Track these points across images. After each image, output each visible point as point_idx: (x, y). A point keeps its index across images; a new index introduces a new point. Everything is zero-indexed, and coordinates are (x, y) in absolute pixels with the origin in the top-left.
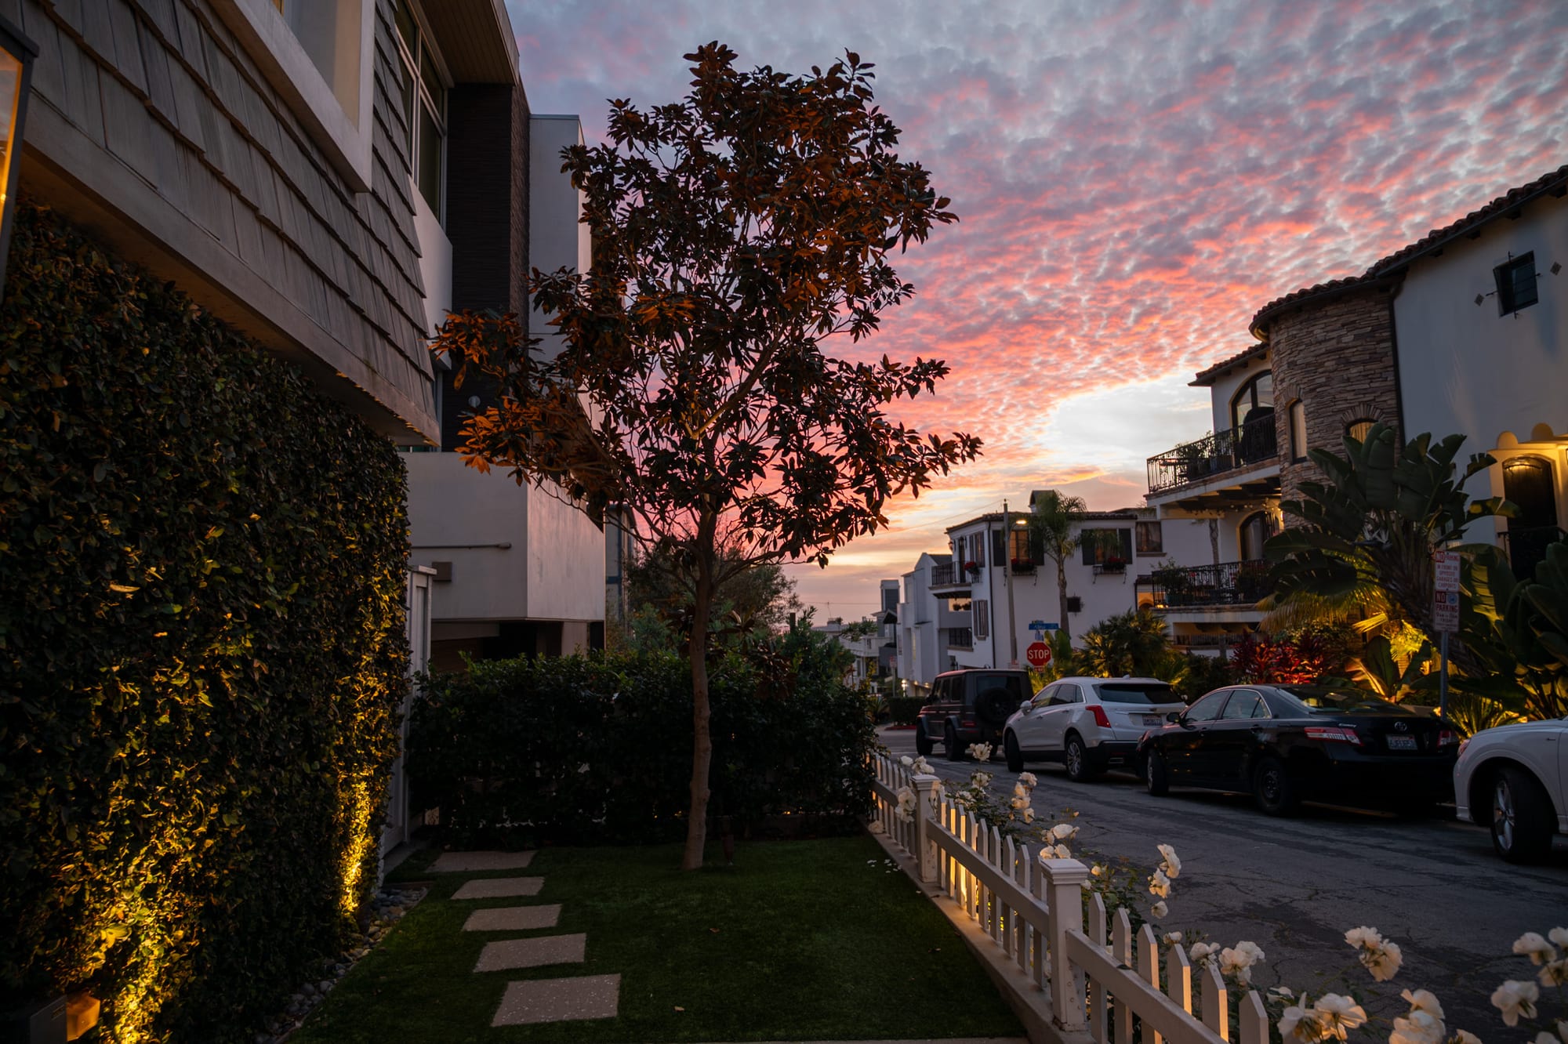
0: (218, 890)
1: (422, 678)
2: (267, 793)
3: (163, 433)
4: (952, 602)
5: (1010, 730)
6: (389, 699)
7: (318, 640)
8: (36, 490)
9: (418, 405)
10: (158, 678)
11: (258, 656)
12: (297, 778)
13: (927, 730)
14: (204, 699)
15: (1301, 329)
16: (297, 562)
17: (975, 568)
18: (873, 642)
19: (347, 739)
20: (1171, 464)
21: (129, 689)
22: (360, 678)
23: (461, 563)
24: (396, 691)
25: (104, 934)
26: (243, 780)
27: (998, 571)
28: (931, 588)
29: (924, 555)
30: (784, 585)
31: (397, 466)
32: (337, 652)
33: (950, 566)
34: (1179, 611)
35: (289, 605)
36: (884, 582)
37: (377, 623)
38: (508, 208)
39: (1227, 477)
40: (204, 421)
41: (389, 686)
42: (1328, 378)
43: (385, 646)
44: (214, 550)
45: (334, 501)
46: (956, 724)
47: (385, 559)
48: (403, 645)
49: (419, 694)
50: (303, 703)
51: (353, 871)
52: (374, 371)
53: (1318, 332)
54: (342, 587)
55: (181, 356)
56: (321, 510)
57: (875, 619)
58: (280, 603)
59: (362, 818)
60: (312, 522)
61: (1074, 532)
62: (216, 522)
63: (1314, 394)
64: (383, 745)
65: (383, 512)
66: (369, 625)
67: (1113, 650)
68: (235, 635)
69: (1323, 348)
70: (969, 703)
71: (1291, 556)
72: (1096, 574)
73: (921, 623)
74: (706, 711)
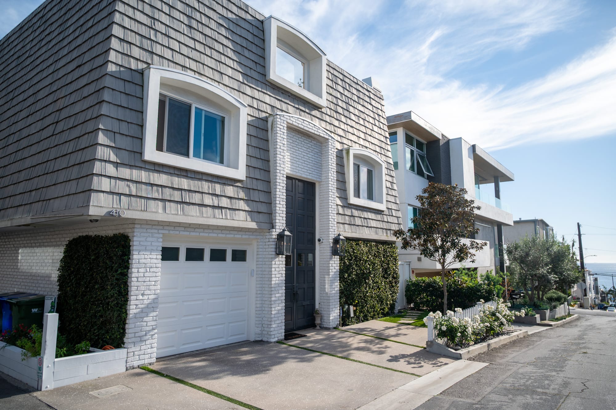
24: (397, 282)
32: (383, 276)
37: (391, 272)
48: (398, 275)
52: (388, 236)
64: (394, 290)
66: (389, 272)
74: (445, 288)
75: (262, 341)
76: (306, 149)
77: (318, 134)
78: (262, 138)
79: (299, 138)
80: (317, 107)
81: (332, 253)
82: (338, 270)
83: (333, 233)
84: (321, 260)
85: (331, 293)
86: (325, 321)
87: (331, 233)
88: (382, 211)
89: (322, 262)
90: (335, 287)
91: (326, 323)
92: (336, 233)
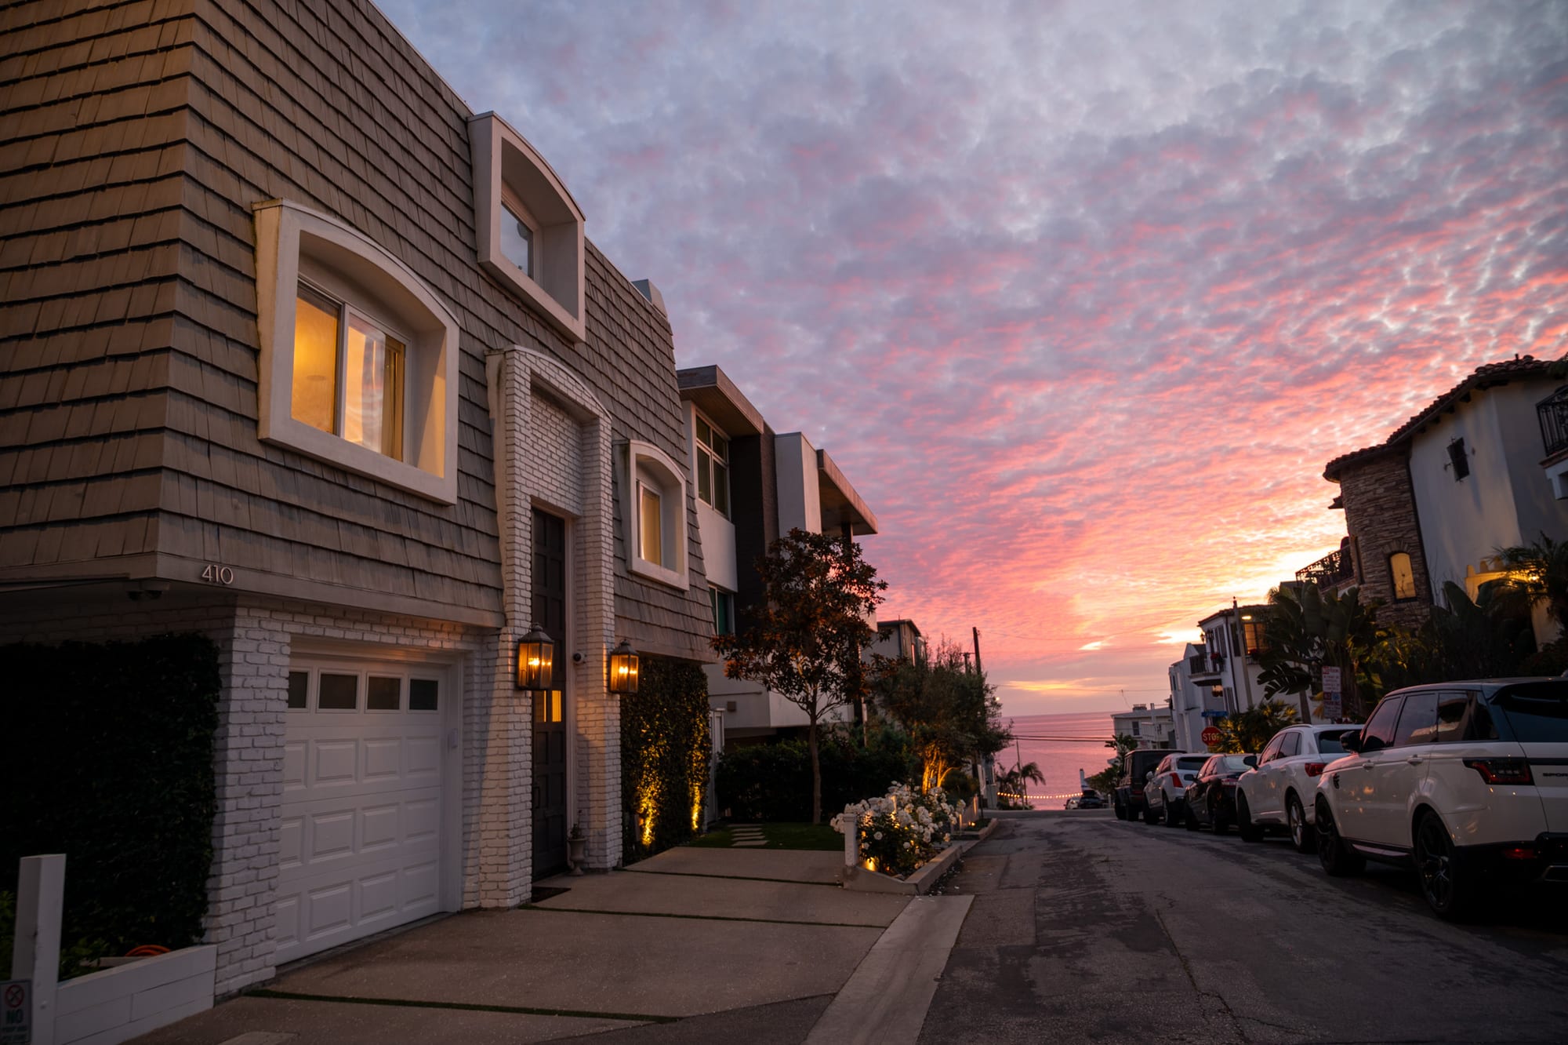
1: (720, 754)
2: (671, 782)
4: (1210, 689)
6: (705, 760)
7: (682, 740)
9: (709, 652)
10: (650, 750)
11: (667, 745)
12: (679, 780)
14: (658, 755)
16: (675, 719)
17: (1218, 659)
18: (1163, 727)
19: (691, 772)
20: (1313, 576)
21: (645, 752)
22: (695, 752)
23: (740, 701)
24: (707, 758)
25: (643, 805)
26: (666, 777)
27: (1238, 661)
28: (1190, 677)
29: (1187, 644)
31: (703, 676)
32: (687, 745)
33: (1204, 655)
37: (699, 734)
41: (705, 756)
43: (702, 742)
44: (658, 719)
45: (684, 698)
47: (700, 712)
48: (709, 741)
49: (720, 761)
50: (679, 759)
51: (695, 816)
52: (694, 650)
53: (1361, 485)
54: (688, 724)
56: (681, 702)
57: (1168, 706)
58: (672, 730)
59: (697, 799)
60: (678, 706)
62: (657, 712)
64: (704, 776)
65: (699, 696)
66: (696, 735)
68: (663, 739)
69: (1364, 498)
73: (1192, 709)
74: (817, 764)
75: (479, 909)
76: (554, 437)
77: (582, 403)
78: (478, 403)
79: (543, 409)
80: (567, 338)
81: (609, 686)
82: (619, 729)
83: (610, 639)
84: (581, 705)
85: (607, 782)
86: (592, 853)
87: (604, 639)
88: (682, 591)
89: (584, 711)
90: (615, 768)
91: (595, 859)
92: (614, 640)
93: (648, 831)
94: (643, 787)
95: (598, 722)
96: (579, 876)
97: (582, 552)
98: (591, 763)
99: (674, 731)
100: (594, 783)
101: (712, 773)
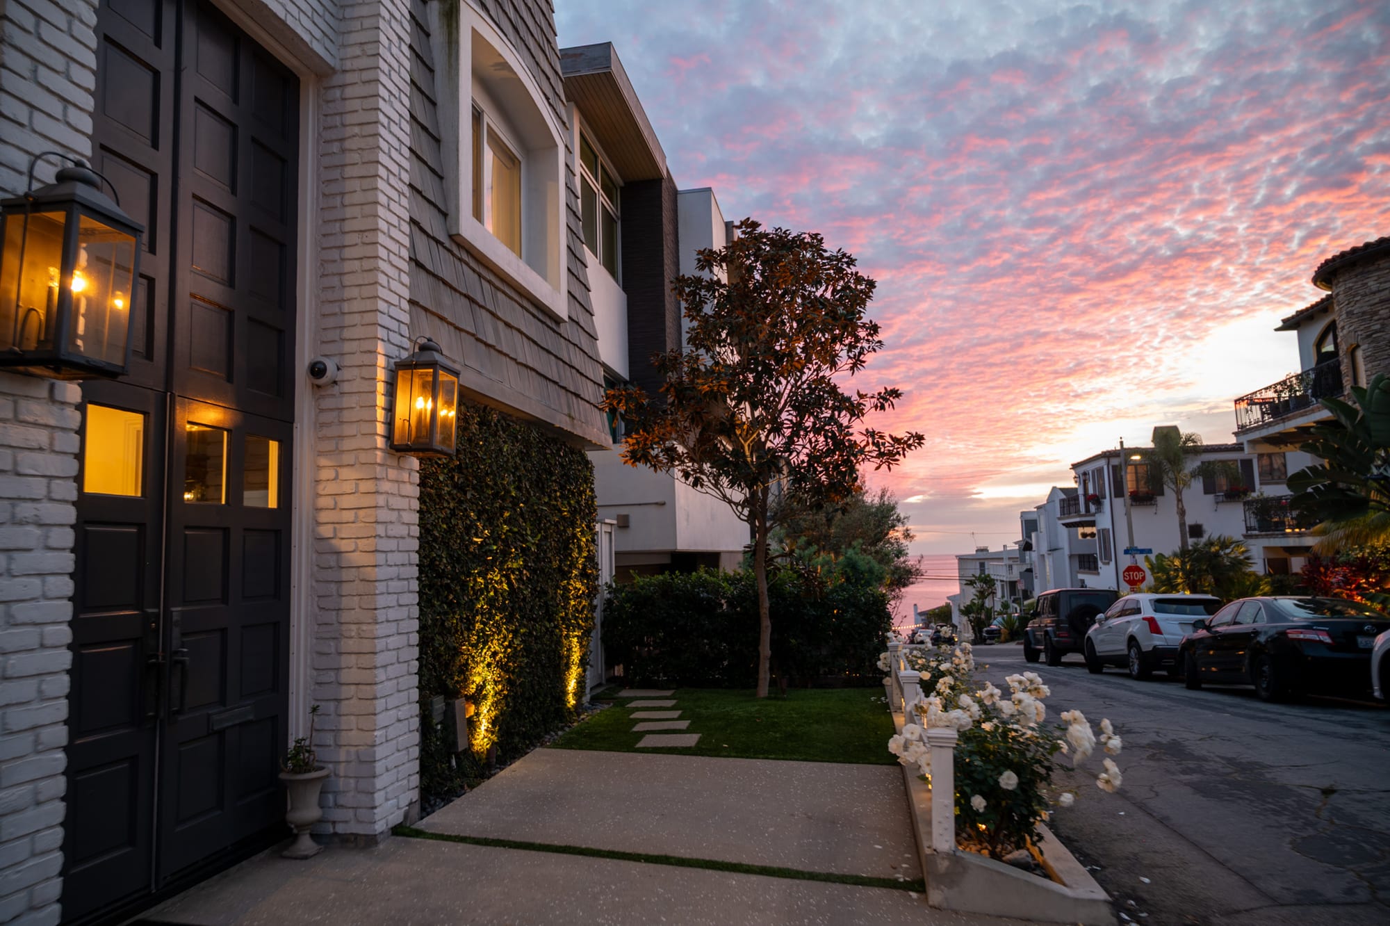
0: (513, 672)
1: (610, 587)
2: (530, 633)
3: (487, 474)
4: (1080, 530)
5: (1089, 638)
6: (589, 595)
7: (551, 562)
8: (452, 505)
9: (598, 429)
10: (489, 576)
11: (525, 568)
12: (543, 629)
13: (1033, 641)
14: (505, 587)
15: (1356, 282)
16: (539, 524)
17: (1097, 500)
19: (566, 614)
20: (1256, 404)
21: (480, 580)
22: (572, 582)
23: (635, 515)
24: (592, 592)
25: (475, 679)
26: (521, 625)
27: (1119, 502)
28: (1059, 519)
29: (1054, 488)
30: (899, 521)
31: (587, 464)
32: (560, 569)
33: (1076, 498)
34: (1267, 536)
35: (537, 545)
36: (1023, 514)
37: (580, 553)
38: (662, 265)
39: (1302, 415)
40: (501, 466)
41: (588, 588)
42: (1383, 325)
43: (584, 566)
44: (507, 521)
45: (555, 491)
46: (1052, 636)
47: (583, 519)
48: (595, 566)
49: (608, 596)
50: (546, 593)
51: (572, 685)
52: (573, 419)
53: (1372, 284)
54: (561, 535)
55: (492, 440)
56: (550, 497)
57: (1017, 547)
58: (533, 544)
59: (576, 657)
60: (546, 504)
61: (1192, 464)
62: (506, 509)
63: (1370, 340)
64: (586, 620)
65: (581, 493)
66: (575, 554)
67: (1191, 572)
68: (516, 559)
69: (1377, 298)
70: (1063, 617)
71: (1310, 490)
72: (1217, 503)
73: (1053, 550)
74: (766, 604)
81: (389, 436)
82: (416, 531)
83: (396, 338)
84: (326, 474)
85: (380, 645)
86: (341, 801)
87: (381, 333)
88: (557, 320)
89: (331, 488)
90: (403, 613)
91: (351, 813)
92: (407, 344)
93: (484, 724)
94: (475, 646)
95: (361, 513)
96: (306, 858)
97: (335, 147)
98: (345, 602)
99: (538, 546)
100: (349, 645)
101: (598, 615)
